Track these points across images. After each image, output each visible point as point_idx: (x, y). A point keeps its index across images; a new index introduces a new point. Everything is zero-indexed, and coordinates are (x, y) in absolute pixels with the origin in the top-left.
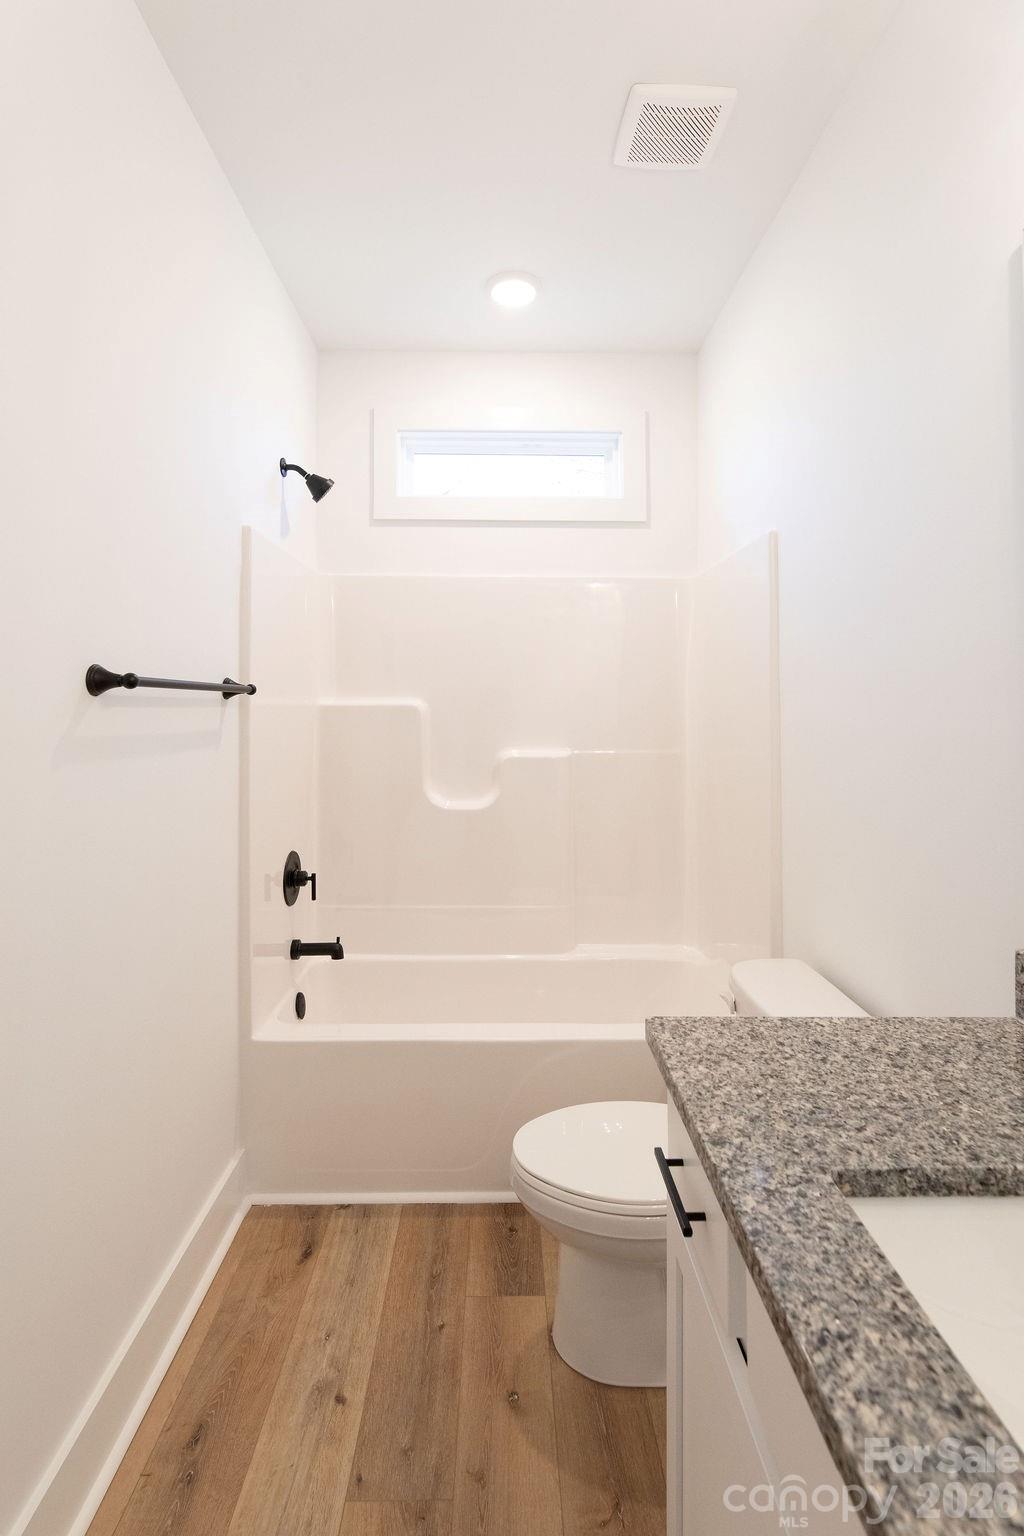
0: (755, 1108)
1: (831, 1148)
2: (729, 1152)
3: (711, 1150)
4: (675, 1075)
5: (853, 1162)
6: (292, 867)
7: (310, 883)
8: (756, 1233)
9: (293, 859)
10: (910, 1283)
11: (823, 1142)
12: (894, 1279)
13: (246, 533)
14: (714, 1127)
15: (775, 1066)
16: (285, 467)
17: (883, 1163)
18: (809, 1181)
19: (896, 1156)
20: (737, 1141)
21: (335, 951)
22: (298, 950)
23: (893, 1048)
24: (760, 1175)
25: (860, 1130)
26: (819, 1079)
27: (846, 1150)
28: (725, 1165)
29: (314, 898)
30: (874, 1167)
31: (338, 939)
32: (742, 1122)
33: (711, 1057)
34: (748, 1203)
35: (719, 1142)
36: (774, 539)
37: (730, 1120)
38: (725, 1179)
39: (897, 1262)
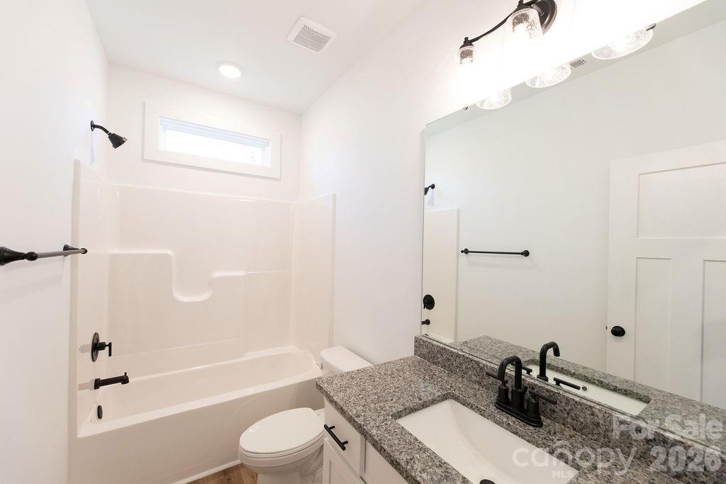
0: (363, 402)
1: (387, 408)
2: (362, 418)
3: (357, 420)
4: (335, 398)
5: (394, 410)
6: (95, 341)
7: (107, 348)
8: (380, 440)
9: (96, 336)
10: (420, 439)
11: (385, 407)
12: (416, 439)
13: (77, 164)
14: (354, 412)
15: (362, 387)
16: (93, 126)
17: (401, 408)
18: (386, 420)
19: (403, 405)
20: (363, 414)
21: (124, 380)
22: (98, 384)
23: (389, 372)
24: (373, 422)
25: (392, 400)
26: (375, 387)
27: (391, 407)
28: (363, 423)
29: (110, 355)
30: (399, 410)
31: (126, 373)
32: (361, 408)
33: (343, 389)
34: (374, 432)
35: (358, 416)
36: (334, 196)
37: (358, 408)
38: (365, 427)
39: (415, 435)
